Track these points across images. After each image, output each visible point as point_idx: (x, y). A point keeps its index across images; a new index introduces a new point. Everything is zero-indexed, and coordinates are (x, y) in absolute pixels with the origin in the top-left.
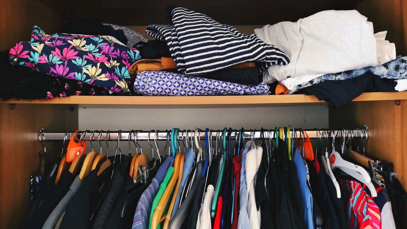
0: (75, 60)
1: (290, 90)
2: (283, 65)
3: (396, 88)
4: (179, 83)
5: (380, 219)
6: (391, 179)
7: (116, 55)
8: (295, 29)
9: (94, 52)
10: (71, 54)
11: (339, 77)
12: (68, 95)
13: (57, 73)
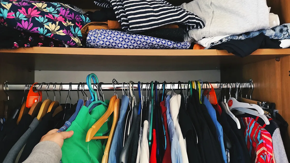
0: (38, 18)
1: (205, 47)
2: (200, 28)
3: (281, 46)
4: (123, 38)
5: (272, 142)
6: (274, 114)
7: (71, 18)
8: (207, 4)
9: (53, 13)
10: (35, 13)
11: (240, 37)
12: (32, 46)
13: (23, 28)
